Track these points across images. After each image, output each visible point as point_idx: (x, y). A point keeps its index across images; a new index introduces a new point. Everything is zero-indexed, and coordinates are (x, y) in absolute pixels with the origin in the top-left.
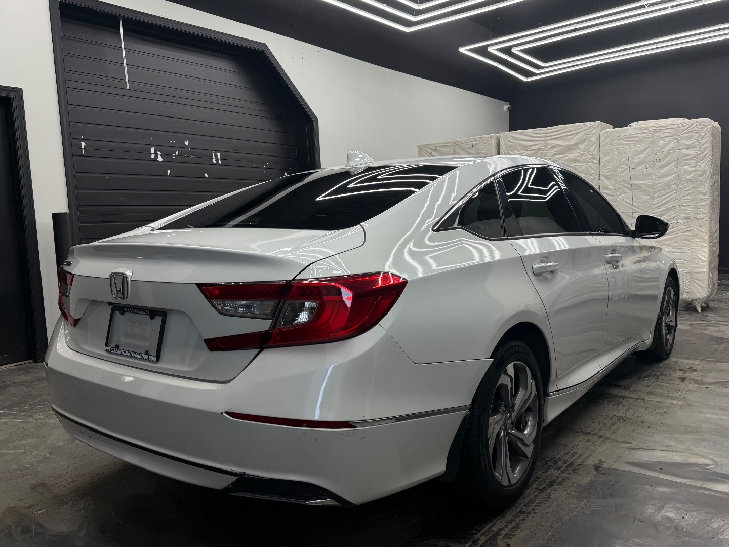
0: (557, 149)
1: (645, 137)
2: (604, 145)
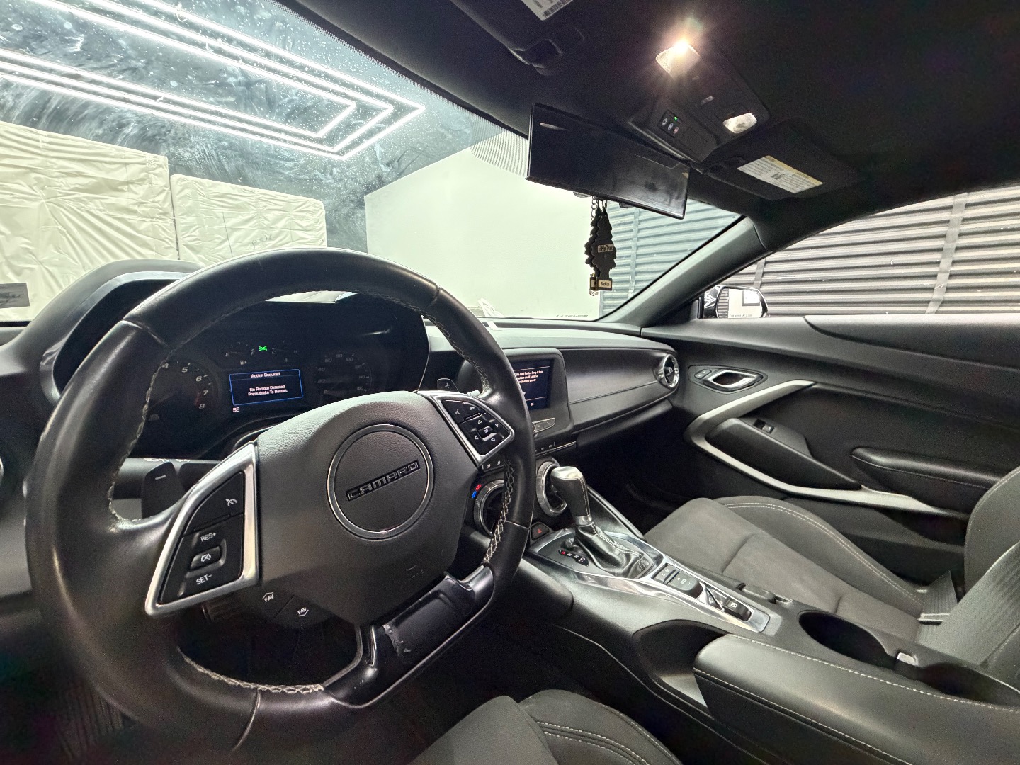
0: (86, 181)
1: (246, 203)
2: (180, 198)
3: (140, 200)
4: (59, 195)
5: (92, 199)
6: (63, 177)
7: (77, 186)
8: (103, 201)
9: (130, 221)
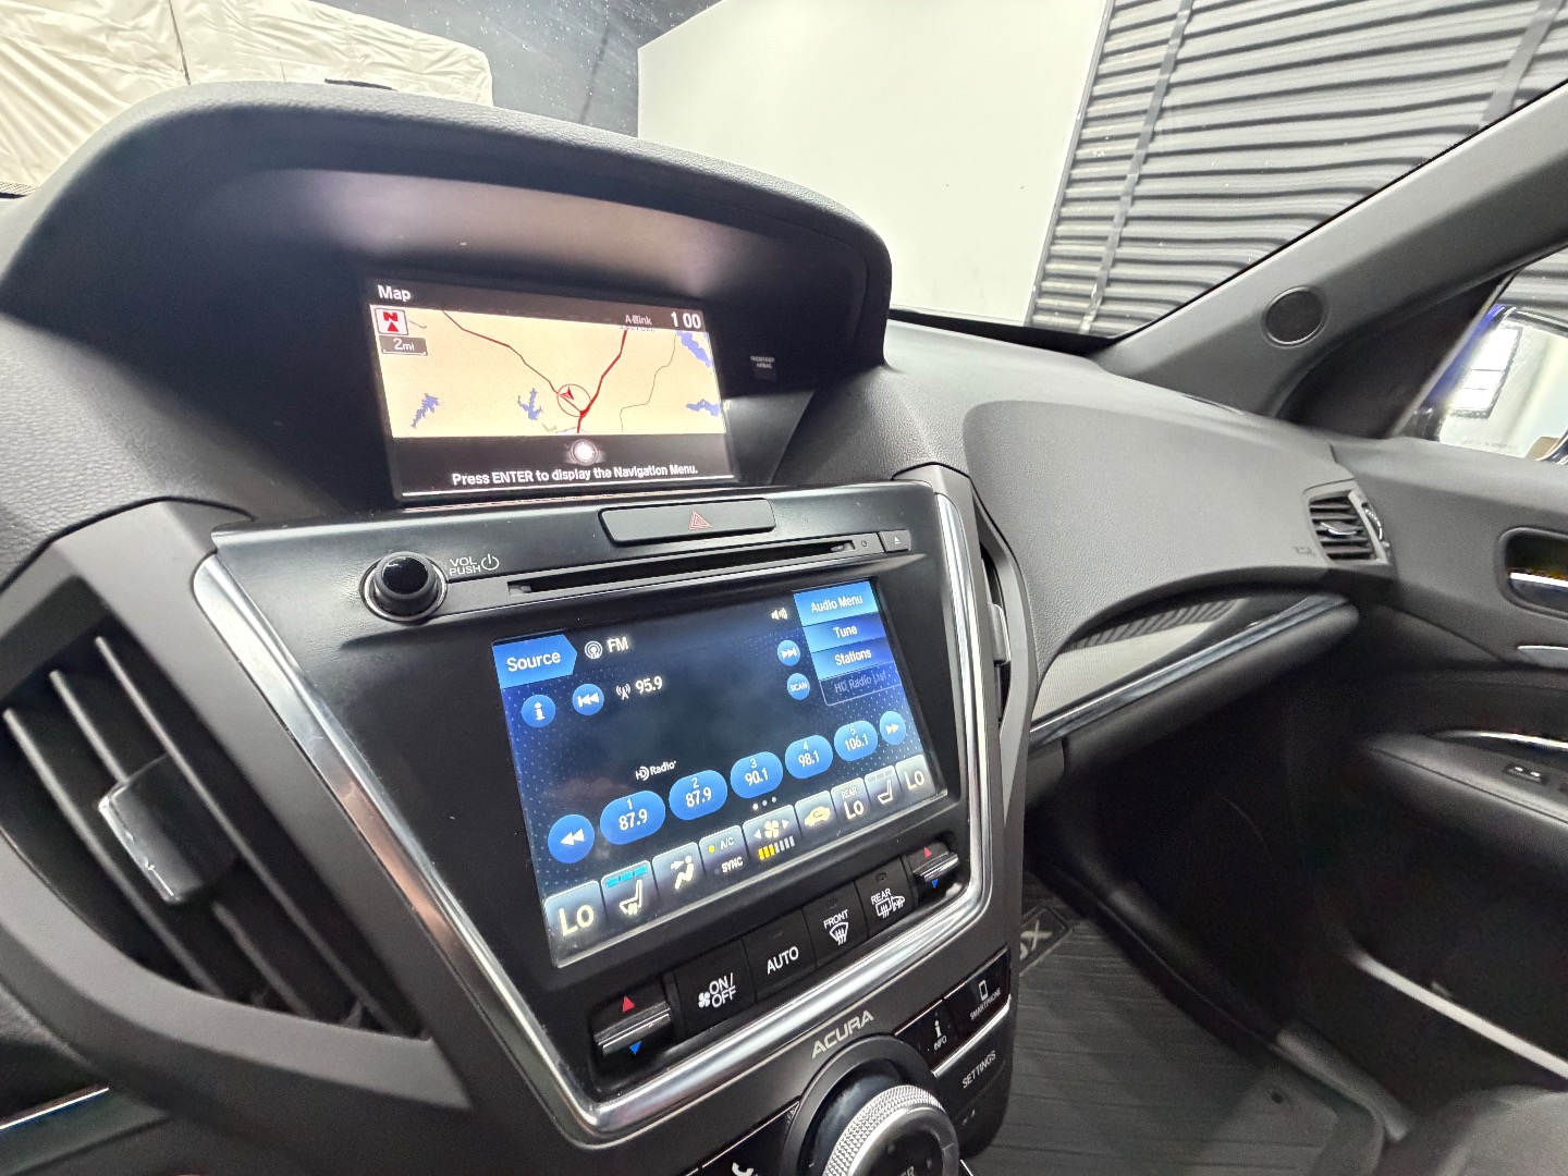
8: (35, 18)
9: (97, 69)
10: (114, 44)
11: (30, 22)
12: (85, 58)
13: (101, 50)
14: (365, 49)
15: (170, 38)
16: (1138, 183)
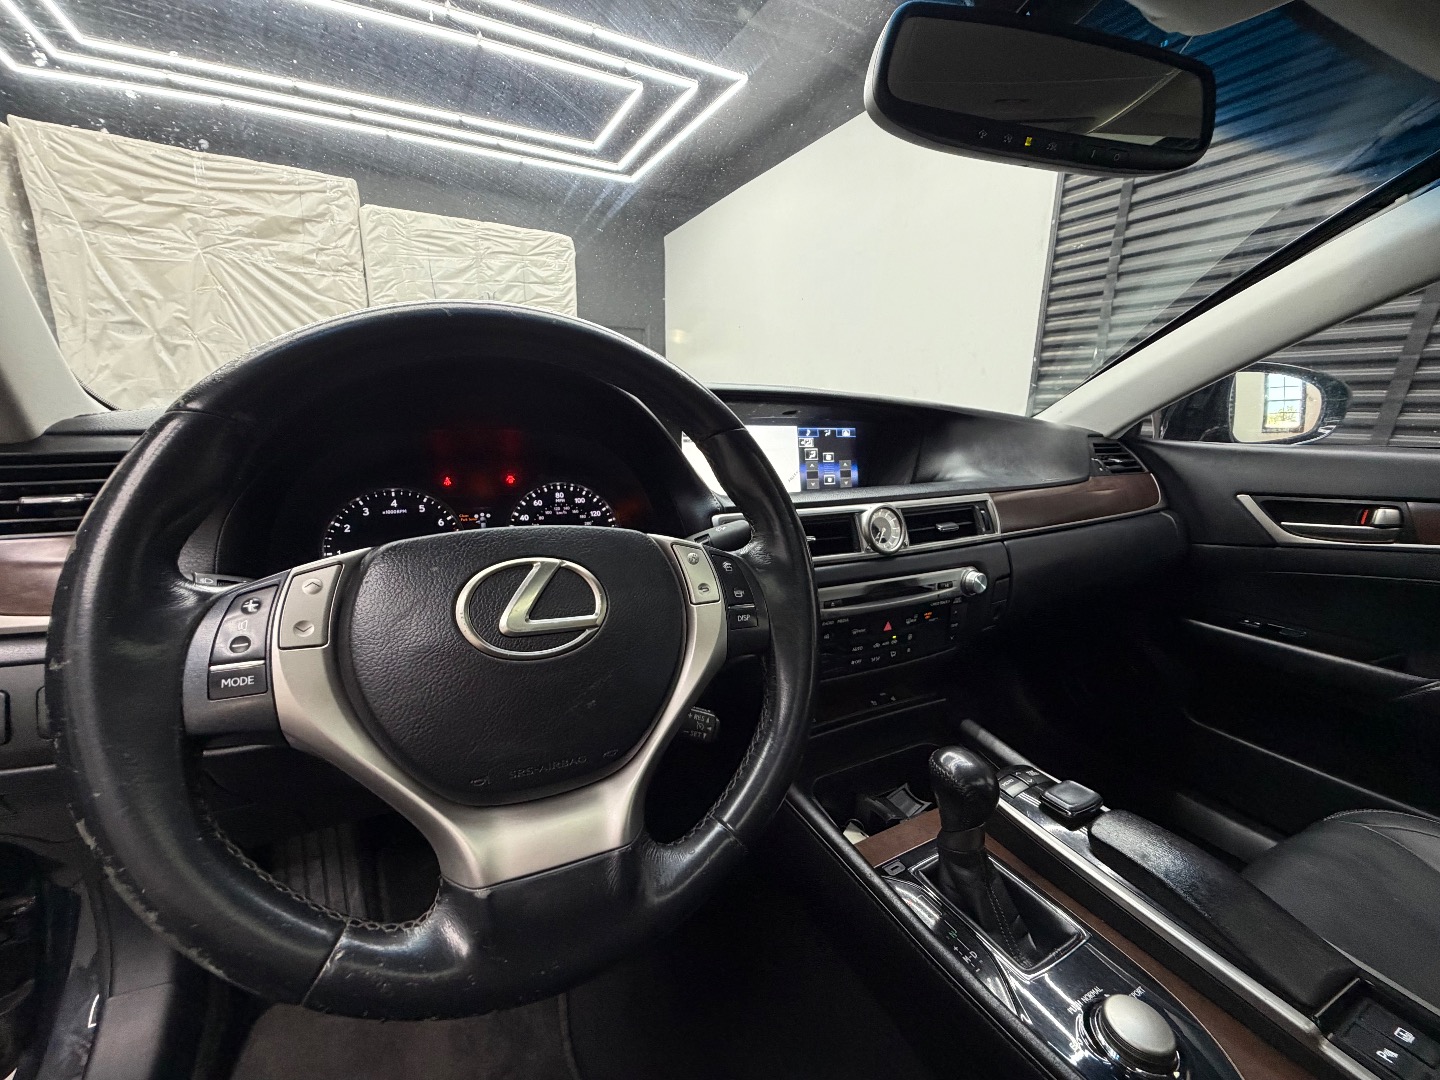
3: (319, 244)
4: (220, 242)
5: (257, 247)
6: (223, 216)
7: (240, 228)
8: (272, 248)
9: (306, 276)
10: (321, 259)
11: (270, 251)
12: (301, 270)
13: (312, 263)
14: (487, 244)
15: (357, 252)
16: (1120, 263)
